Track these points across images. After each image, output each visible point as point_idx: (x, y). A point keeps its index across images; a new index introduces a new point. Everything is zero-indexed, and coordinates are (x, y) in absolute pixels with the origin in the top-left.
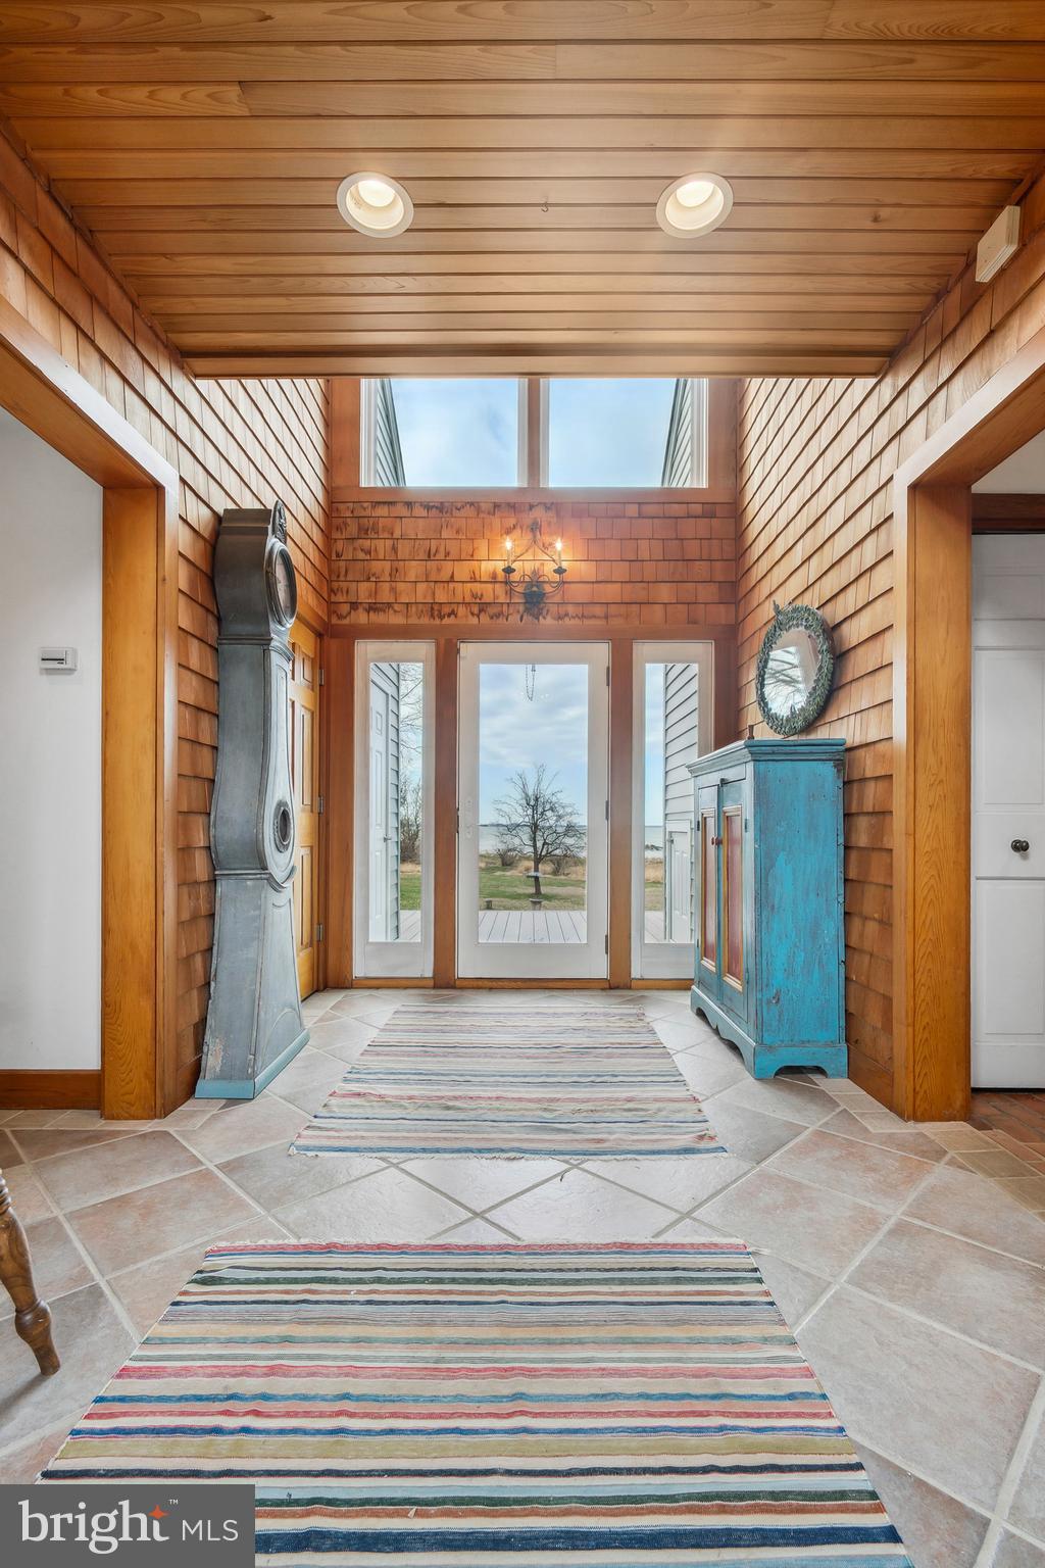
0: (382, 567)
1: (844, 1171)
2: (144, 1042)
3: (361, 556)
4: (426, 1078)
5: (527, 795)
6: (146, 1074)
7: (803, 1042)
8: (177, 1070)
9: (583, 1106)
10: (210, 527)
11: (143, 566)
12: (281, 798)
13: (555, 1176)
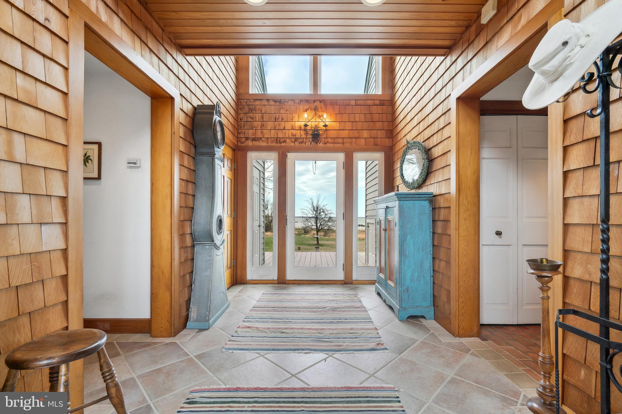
0: (258, 124)
1: (432, 357)
2: (167, 308)
3: (250, 120)
4: (274, 320)
5: (313, 206)
6: (167, 320)
7: (417, 306)
8: (179, 319)
9: (334, 332)
10: (192, 112)
11: (166, 128)
12: (219, 214)
13: (323, 360)
